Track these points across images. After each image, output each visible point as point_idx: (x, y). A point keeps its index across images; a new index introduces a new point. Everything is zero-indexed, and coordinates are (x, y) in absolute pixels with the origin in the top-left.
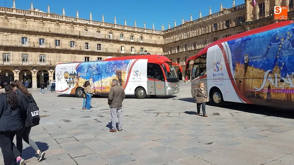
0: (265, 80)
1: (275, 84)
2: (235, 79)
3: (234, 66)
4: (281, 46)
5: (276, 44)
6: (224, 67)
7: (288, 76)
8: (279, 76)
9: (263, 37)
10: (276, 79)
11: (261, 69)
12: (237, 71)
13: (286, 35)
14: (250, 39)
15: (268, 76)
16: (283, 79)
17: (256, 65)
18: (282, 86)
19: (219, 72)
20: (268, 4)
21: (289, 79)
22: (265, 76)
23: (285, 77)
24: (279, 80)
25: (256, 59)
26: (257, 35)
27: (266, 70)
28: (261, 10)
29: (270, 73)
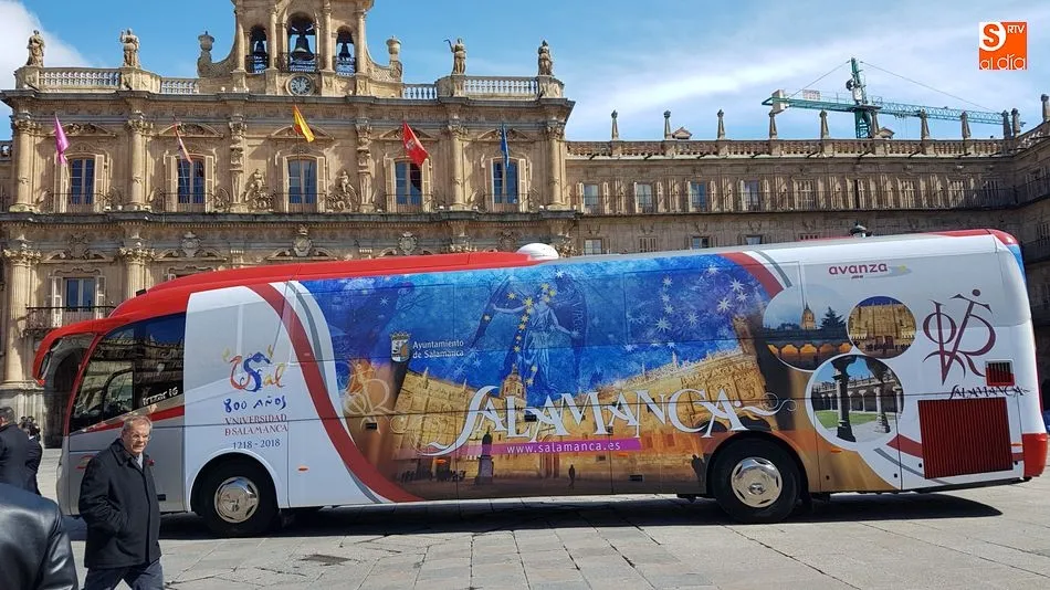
0: (472, 417)
1: (507, 427)
2: (348, 417)
3: (343, 371)
4: (525, 319)
5: (508, 311)
6: (293, 372)
7: (549, 402)
8: (523, 403)
9: (462, 287)
10: (512, 414)
11: (459, 381)
12: (358, 387)
13: (539, 290)
14: (411, 287)
15: (483, 403)
16: (535, 411)
17: (439, 371)
18: (531, 433)
19: (260, 394)
20: (105, 167)
21: (553, 412)
22: (475, 404)
23: (540, 405)
24: (521, 416)
25: (440, 350)
26: (439, 276)
27: (475, 387)
28: (75, 182)
29: (492, 394)
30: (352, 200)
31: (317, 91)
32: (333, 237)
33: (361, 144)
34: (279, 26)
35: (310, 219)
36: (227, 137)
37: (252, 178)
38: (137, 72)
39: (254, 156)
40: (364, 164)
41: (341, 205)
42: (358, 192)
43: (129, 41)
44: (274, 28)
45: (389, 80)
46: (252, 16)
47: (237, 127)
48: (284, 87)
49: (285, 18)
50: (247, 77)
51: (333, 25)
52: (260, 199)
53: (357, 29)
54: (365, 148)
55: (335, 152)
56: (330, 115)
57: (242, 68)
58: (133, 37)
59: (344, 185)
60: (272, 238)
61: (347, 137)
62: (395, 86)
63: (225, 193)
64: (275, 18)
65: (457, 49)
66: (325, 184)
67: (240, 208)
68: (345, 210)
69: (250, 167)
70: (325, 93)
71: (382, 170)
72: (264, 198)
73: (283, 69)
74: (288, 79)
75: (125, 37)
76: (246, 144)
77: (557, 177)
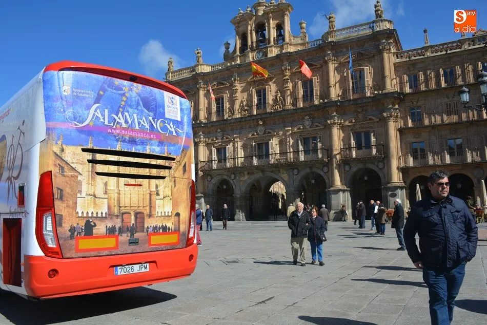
28: (218, 108)
30: (282, 104)
31: (266, 56)
32: (275, 124)
33: (285, 76)
34: (251, 31)
35: (264, 116)
36: (232, 85)
37: (242, 102)
38: (201, 65)
39: (242, 92)
40: (286, 85)
41: (278, 108)
42: (284, 100)
43: (198, 53)
44: (249, 32)
45: (300, 42)
46: (241, 29)
47: (235, 80)
48: (253, 58)
49: (254, 26)
50: (240, 57)
51: (273, 23)
52: (245, 110)
53: (283, 22)
54: (287, 77)
55: (274, 83)
56: (272, 65)
57: (238, 53)
58: (199, 51)
59: (278, 97)
60: (250, 127)
61: (279, 74)
62: (303, 44)
63: (232, 110)
64: (249, 28)
65: (330, 18)
66: (270, 99)
67: (238, 116)
68: (279, 110)
69: (241, 97)
70: (269, 55)
71: (295, 86)
72: (246, 110)
73: (252, 50)
74: (255, 53)
75: (196, 52)
76: (239, 87)
77: (387, 73)
